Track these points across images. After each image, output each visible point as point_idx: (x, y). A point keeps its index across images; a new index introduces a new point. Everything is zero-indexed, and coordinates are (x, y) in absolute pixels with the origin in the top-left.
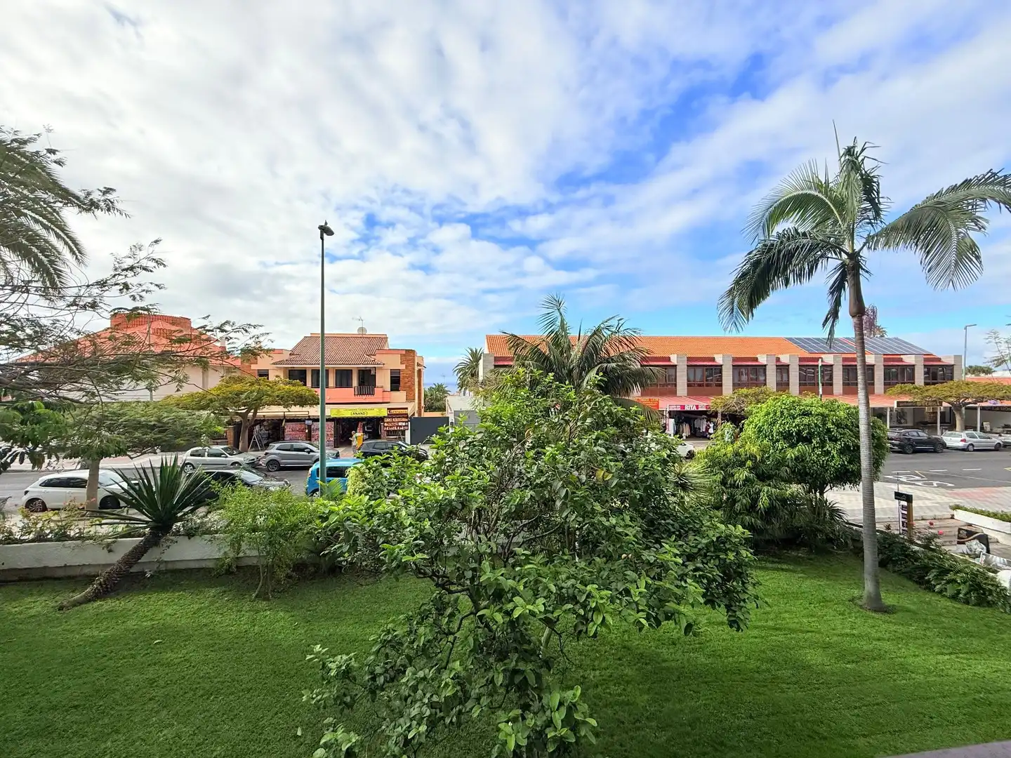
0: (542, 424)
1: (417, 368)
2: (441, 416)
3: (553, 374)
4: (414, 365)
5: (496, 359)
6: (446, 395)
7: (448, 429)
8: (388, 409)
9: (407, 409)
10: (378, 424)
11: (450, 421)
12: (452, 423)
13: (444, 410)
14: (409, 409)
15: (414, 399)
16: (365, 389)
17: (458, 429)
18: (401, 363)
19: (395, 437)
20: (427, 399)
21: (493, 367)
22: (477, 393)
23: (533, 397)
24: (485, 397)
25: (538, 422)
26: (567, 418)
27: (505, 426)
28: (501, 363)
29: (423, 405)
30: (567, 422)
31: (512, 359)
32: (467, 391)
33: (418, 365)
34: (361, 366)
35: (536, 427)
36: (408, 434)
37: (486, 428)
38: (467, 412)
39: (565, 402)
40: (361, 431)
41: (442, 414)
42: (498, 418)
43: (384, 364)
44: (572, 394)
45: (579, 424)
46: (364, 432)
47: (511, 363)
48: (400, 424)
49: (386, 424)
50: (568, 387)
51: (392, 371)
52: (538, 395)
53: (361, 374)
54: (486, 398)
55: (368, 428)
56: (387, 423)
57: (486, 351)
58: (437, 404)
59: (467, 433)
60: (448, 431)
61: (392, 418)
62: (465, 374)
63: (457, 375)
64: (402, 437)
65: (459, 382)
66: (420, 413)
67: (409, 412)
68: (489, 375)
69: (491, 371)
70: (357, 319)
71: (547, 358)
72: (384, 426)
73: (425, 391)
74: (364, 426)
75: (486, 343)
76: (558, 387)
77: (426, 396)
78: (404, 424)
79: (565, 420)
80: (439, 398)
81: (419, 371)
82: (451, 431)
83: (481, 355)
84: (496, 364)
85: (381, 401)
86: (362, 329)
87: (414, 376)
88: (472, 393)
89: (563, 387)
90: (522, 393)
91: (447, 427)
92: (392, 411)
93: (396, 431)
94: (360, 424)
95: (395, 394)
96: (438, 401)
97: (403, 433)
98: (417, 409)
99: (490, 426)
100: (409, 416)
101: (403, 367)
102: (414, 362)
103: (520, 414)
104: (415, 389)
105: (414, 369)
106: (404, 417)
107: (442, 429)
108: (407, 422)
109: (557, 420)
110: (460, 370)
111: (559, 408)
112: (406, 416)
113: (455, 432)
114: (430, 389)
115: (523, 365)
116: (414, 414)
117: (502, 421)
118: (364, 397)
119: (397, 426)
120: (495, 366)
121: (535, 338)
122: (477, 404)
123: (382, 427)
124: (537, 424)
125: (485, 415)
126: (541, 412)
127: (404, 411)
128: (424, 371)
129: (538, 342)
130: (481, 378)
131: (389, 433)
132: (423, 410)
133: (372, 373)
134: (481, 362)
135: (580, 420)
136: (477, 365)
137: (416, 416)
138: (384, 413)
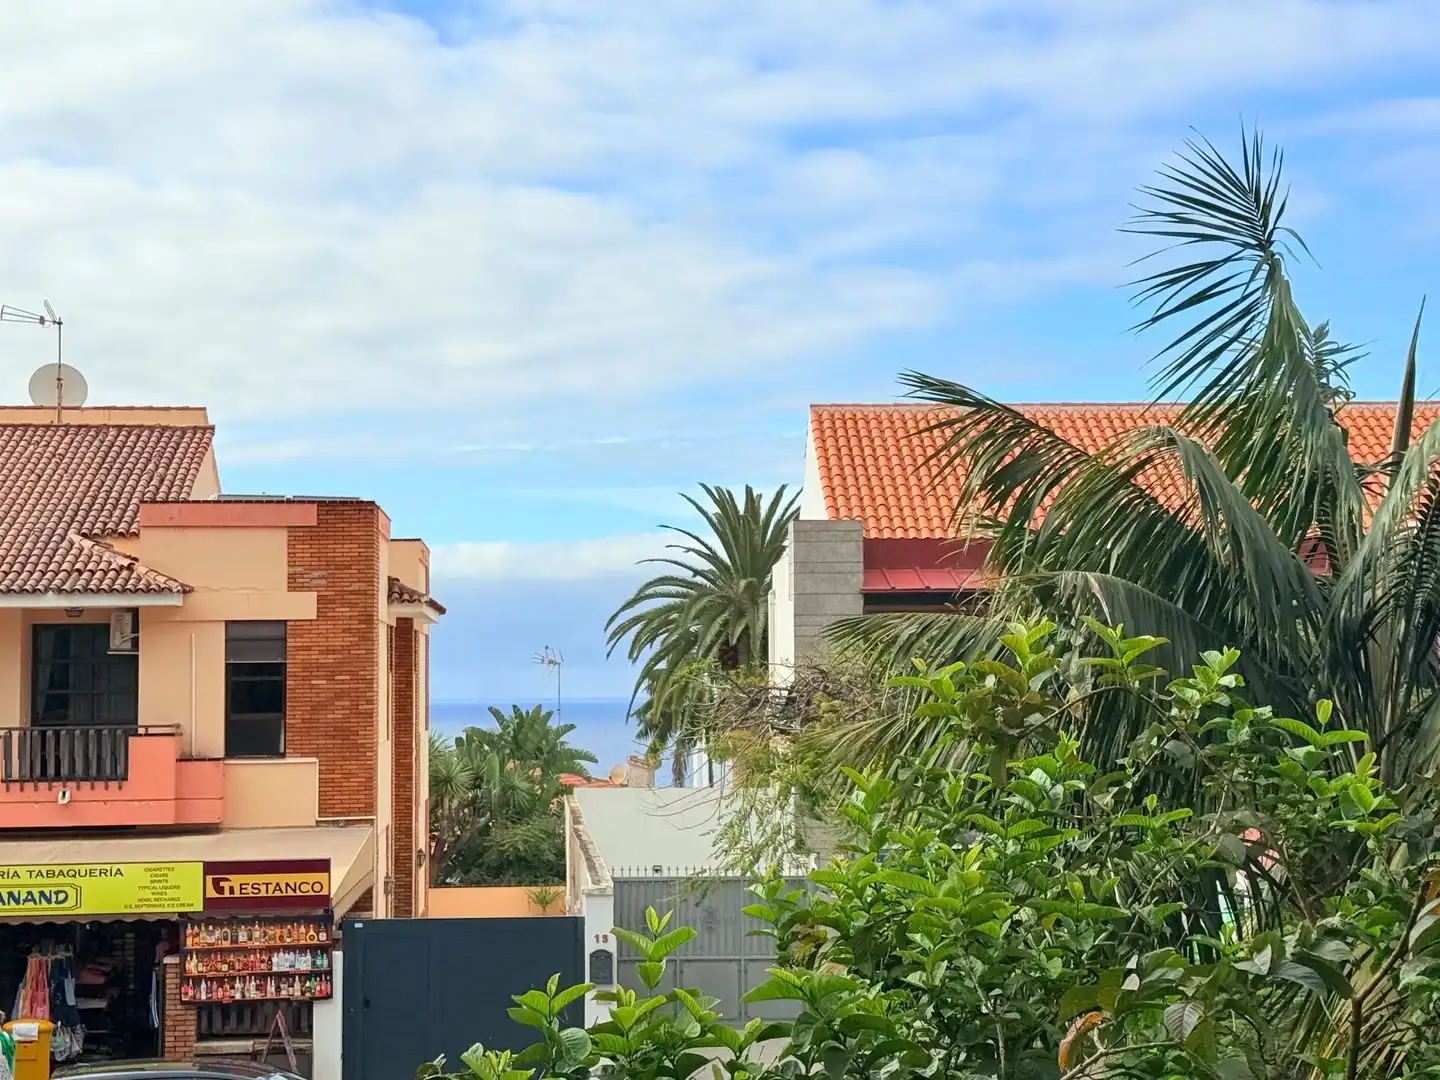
0: (1172, 990)
1: (386, 614)
2: (535, 912)
3: (1231, 654)
4: (370, 595)
5: (879, 555)
6: (565, 778)
7: (578, 1006)
8: (210, 868)
9: (323, 866)
10: (147, 965)
11: (590, 946)
12: (602, 957)
13: (555, 872)
14: (338, 874)
15: (370, 807)
16: (73, 741)
17: (635, 1007)
18: (294, 584)
19: (246, 1045)
20: (452, 803)
21: (855, 607)
22: (757, 769)
23: (1106, 800)
24: (807, 792)
25: (1140, 971)
26: (1331, 950)
27: (930, 990)
28: (908, 581)
29: (421, 840)
30: (1334, 979)
31: (974, 554)
32: (698, 760)
33: (398, 592)
34: (51, 601)
35: (1130, 1006)
36: (328, 1024)
37: (812, 999)
38: (700, 886)
39: (1314, 835)
40: (43, 1010)
41: (543, 901)
42: (889, 932)
43: (186, 591)
44: (1361, 781)
45: (1409, 976)
46: (59, 1013)
47: (972, 581)
48: (281, 962)
49: (193, 966)
50: (1334, 737)
51: (238, 634)
52: (1140, 791)
53: (46, 650)
54: (811, 797)
55: (82, 991)
56: (205, 953)
57: (814, 507)
58: (513, 837)
59: (694, 1030)
60: (574, 1014)
61: (233, 922)
62: (681, 649)
63: (633, 656)
64: (290, 1045)
65: (643, 697)
66: (402, 891)
67: (338, 883)
68: (829, 654)
69: (848, 628)
70: (24, 317)
71: (1195, 551)
72: (184, 978)
73: (435, 755)
74: (58, 971)
75: (812, 452)
76: (1266, 742)
77: (440, 783)
78: (304, 963)
79: (1318, 965)
80: (522, 799)
81: (404, 635)
82: (597, 1013)
83: (781, 531)
84: (881, 586)
85: (168, 819)
86: (59, 377)
87: (370, 660)
88: (726, 770)
89: (1301, 742)
90: (1038, 776)
91: (570, 994)
92: (236, 880)
93: (253, 1005)
94: (33, 961)
95: (254, 773)
96: (520, 815)
97: (300, 1018)
98: (383, 868)
99: (832, 987)
100: (339, 913)
101: (302, 607)
102: (370, 579)
103: (1025, 914)
104: (372, 748)
105: (369, 619)
106: (308, 920)
107: (536, 1003)
108: (324, 949)
109: (1262, 961)
110: (654, 624)
111: (1278, 873)
112: (316, 909)
113: (613, 1028)
114: (473, 742)
115: (1046, 594)
116: (365, 902)
117: (908, 955)
118: (63, 793)
119: (263, 977)
120: (874, 600)
121: (1118, 418)
122: (756, 838)
123: (171, 981)
124: (1132, 983)
125: (801, 918)
126: (1163, 896)
127: (305, 883)
128: (431, 631)
129: (1132, 453)
130: (782, 672)
131: (219, 1018)
132: (421, 875)
133: (118, 643)
134: (782, 573)
135: (1422, 946)
136: (759, 591)
137: (381, 910)
138: (188, 893)
